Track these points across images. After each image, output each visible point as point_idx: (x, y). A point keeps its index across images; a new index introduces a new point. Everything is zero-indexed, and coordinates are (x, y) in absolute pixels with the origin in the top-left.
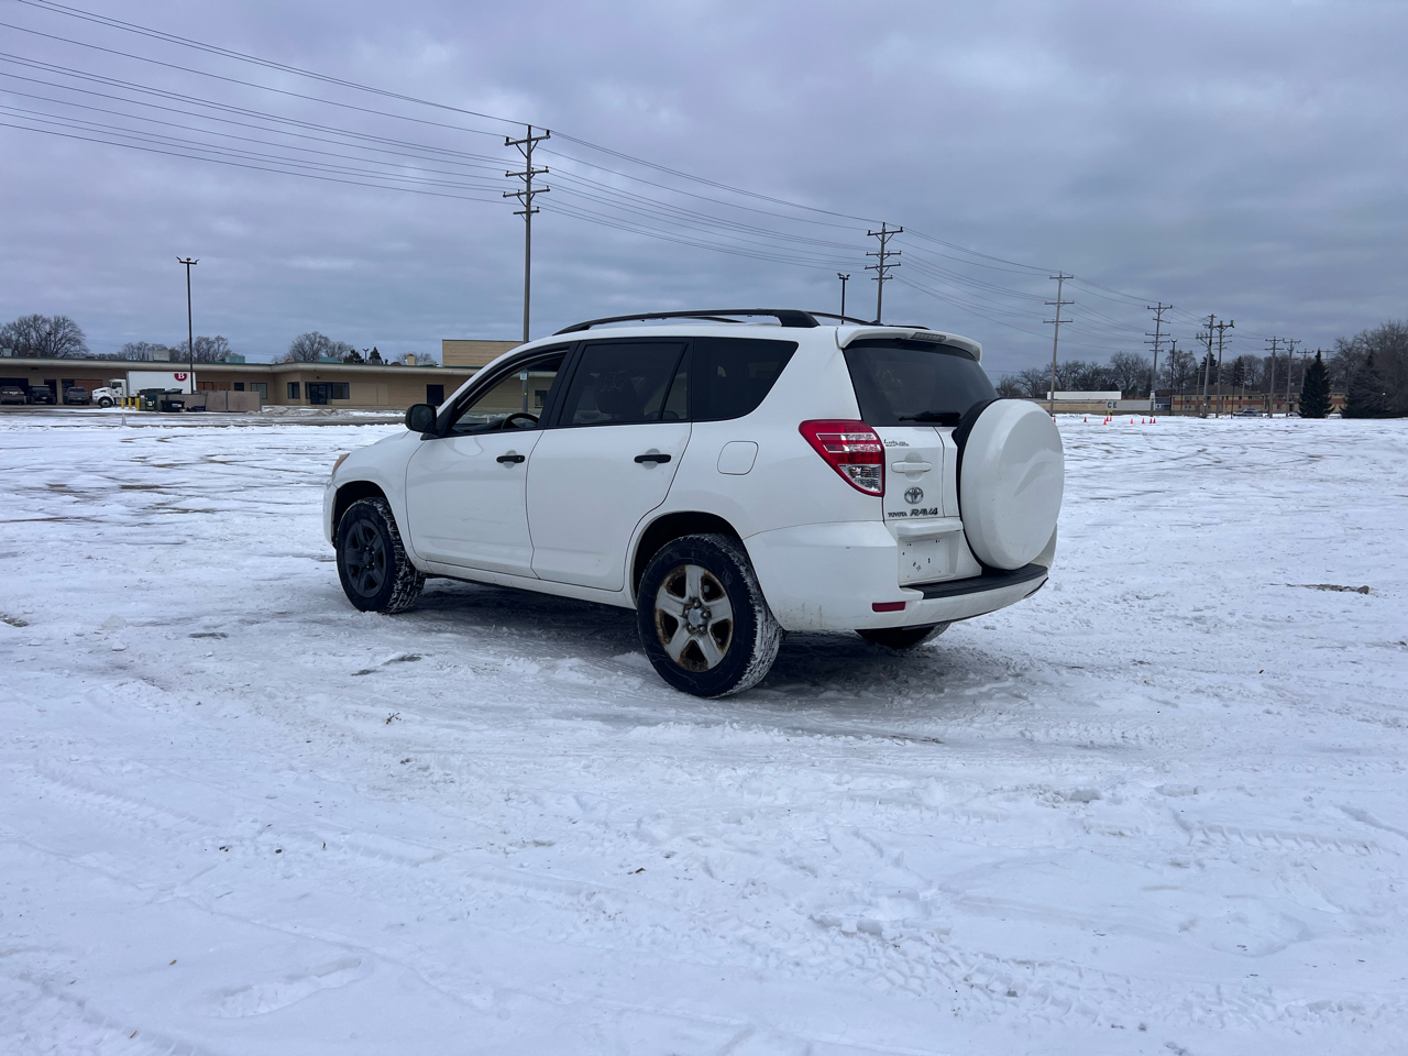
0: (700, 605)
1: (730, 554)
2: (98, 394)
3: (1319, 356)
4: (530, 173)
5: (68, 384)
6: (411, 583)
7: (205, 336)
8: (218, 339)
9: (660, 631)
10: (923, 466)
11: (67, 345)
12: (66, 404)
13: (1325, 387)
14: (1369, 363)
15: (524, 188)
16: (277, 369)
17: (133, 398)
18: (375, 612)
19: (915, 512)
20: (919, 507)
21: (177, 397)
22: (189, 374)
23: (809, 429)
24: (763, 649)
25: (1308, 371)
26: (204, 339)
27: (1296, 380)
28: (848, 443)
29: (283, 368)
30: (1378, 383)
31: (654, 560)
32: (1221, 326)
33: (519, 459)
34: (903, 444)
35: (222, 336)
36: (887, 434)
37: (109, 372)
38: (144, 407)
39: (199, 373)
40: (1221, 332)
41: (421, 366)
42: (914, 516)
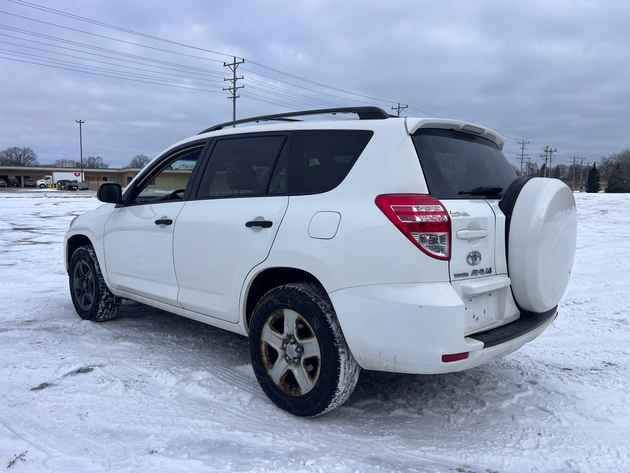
0: (295, 342)
1: (319, 303)
2: (39, 182)
3: (595, 165)
4: (235, 79)
5: (26, 178)
6: (112, 302)
7: (92, 156)
8: (98, 158)
9: (265, 359)
10: (482, 233)
11: (29, 161)
12: (25, 187)
13: (598, 179)
14: (618, 168)
15: (232, 86)
16: (122, 171)
17: (55, 184)
18: (89, 321)
19: (475, 272)
20: (477, 268)
21: (75, 184)
22: (81, 173)
23: (383, 202)
24: (345, 383)
25: (590, 172)
26: (92, 158)
27: (584, 176)
28: (419, 214)
29: (125, 170)
30: (622, 176)
31: (260, 303)
32: (551, 151)
33: (169, 222)
34: (465, 214)
35: (100, 156)
36: (452, 206)
37: (45, 173)
38: (60, 188)
39: (86, 173)
40: (551, 154)
41: (188, 170)
42: (474, 276)
